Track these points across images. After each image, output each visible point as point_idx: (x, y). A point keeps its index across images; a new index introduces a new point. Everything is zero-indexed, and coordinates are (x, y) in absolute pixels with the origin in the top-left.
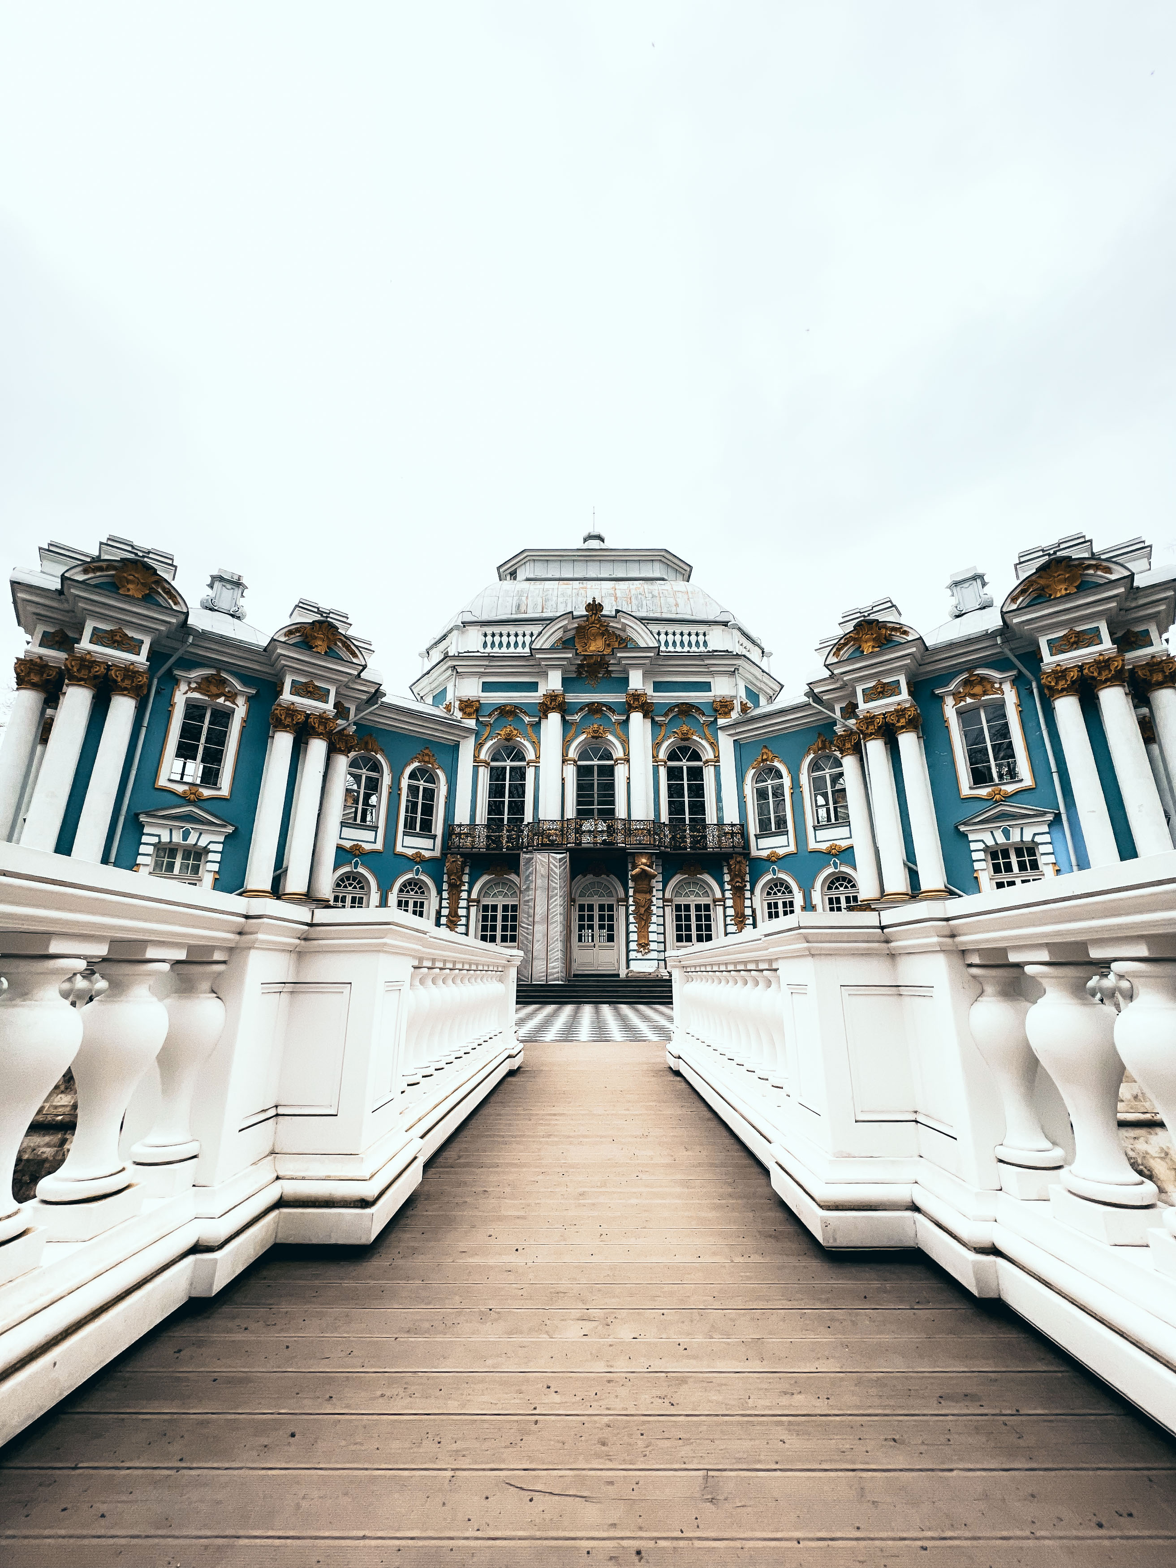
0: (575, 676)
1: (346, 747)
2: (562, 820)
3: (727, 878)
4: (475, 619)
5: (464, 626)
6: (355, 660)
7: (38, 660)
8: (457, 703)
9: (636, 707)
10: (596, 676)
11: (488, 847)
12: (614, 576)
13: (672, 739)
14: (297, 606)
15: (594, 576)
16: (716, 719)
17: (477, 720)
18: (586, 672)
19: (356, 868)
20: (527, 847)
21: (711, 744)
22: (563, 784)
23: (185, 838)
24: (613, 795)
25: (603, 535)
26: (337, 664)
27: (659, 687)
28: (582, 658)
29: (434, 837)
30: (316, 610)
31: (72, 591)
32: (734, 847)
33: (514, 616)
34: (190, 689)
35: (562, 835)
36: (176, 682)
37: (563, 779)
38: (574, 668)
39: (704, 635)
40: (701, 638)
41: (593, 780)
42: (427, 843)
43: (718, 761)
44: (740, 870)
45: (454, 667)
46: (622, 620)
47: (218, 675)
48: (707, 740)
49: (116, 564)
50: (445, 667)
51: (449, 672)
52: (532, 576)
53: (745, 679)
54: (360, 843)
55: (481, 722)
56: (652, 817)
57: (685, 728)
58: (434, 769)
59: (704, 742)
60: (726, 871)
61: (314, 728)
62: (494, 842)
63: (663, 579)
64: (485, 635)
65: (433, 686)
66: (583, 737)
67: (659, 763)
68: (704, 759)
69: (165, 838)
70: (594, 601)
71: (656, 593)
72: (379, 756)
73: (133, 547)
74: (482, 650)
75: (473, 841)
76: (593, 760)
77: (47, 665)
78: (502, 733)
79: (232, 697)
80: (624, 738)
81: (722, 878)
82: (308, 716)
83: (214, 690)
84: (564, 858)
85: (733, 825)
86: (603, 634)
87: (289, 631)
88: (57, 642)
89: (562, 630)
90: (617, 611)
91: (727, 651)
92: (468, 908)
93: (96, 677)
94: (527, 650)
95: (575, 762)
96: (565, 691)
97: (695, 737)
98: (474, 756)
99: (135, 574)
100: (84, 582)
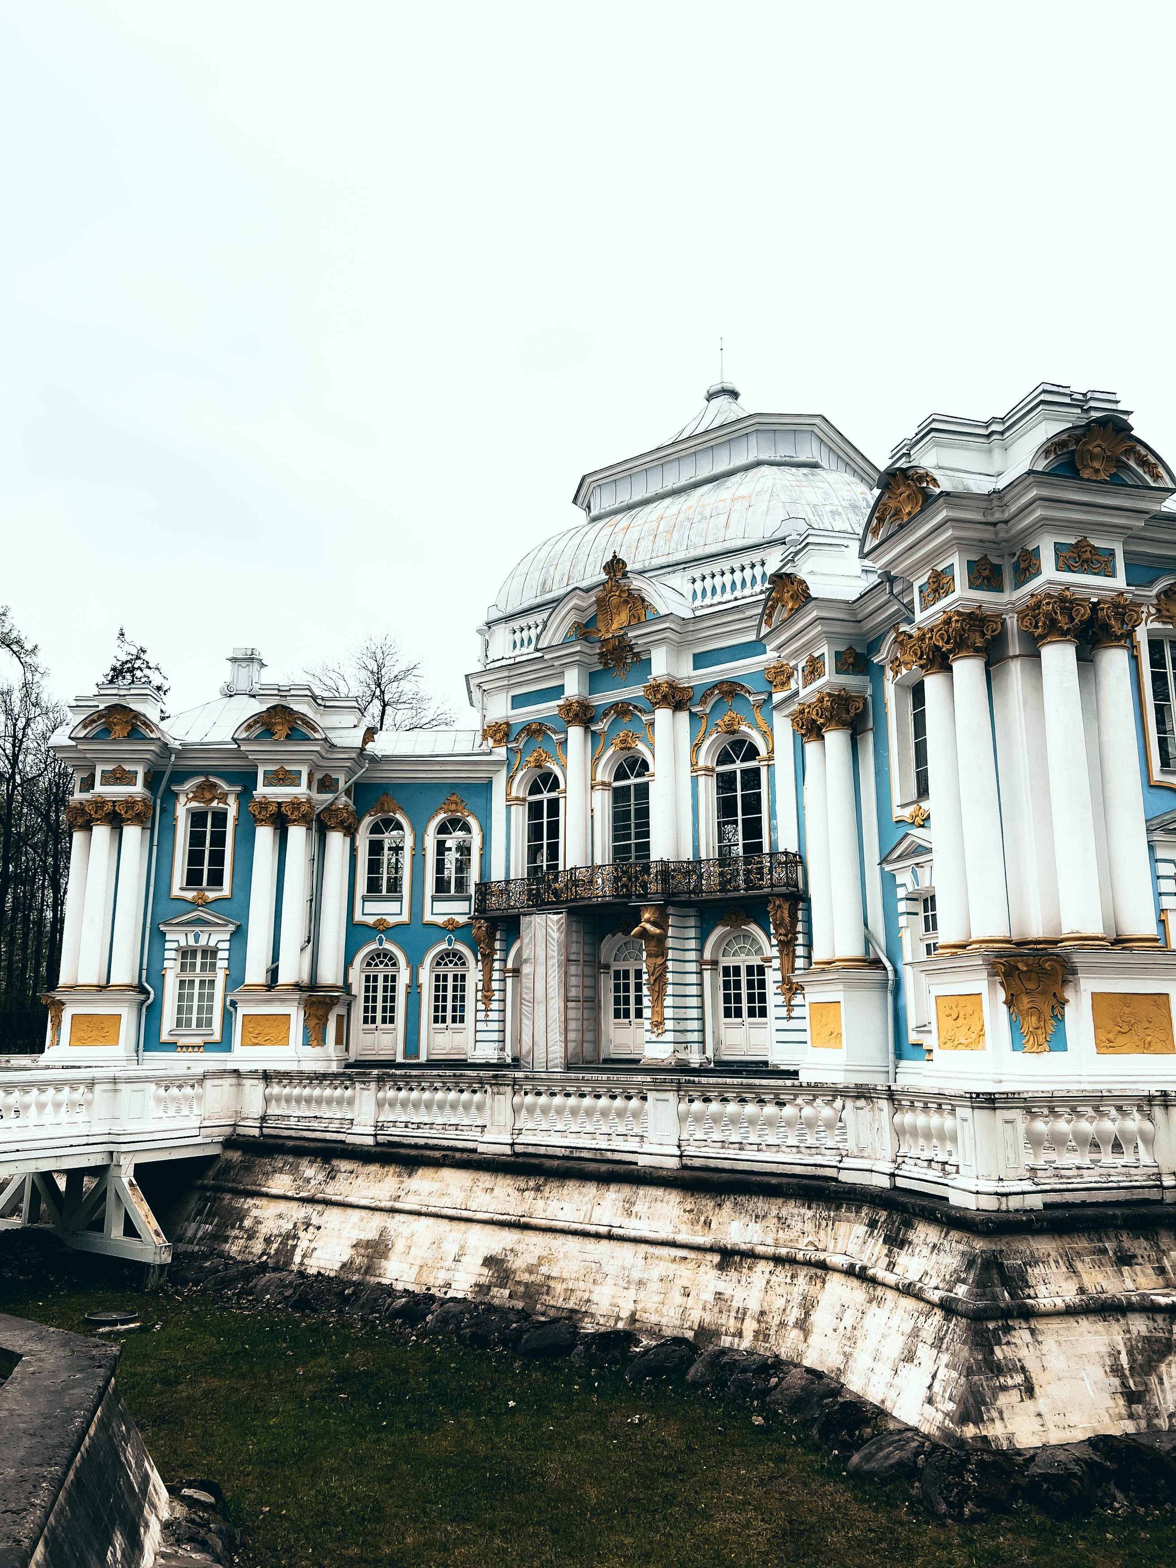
0: (601, 667)
1: (338, 822)
3: (772, 928)
4: (502, 614)
5: (489, 627)
6: (313, 735)
7: (79, 805)
9: (662, 703)
10: (625, 663)
13: (715, 736)
16: (770, 694)
17: (508, 747)
18: (612, 659)
19: (381, 945)
21: (764, 734)
22: (593, 817)
26: (302, 745)
27: (700, 661)
28: (599, 644)
29: (468, 899)
30: (274, 692)
31: (79, 747)
33: (539, 600)
34: (188, 799)
36: (176, 795)
37: (593, 811)
38: (594, 659)
39: (762, 563)
41: (630, 806)
42: (463, 906)
43: (772, 758)
44: (782, 918)
45: (479, 686)
47: (207, 780)
48: (758, 728)
49: (106, 712)
54: (384, 917)
55: (511, 749)
57: (729, 717)
58: (466, 816)
59: (755, 732)
61: (289, 816)
64: (514, 632)
66: (612, 751)
67: (699, 773)
68: (759, 757)
69: (183, 943)
70: (612, 557)
72: (397, 815)
74: (509, 654)
75: (507, 900)
76: (628, 778)
77: (85, 809)
78: (532, 759)
79: (223, 798)
80: (651, 739)
81: (768, 929)
82: (280, 804)
83: (208, 796)
84: (565, 918)
85: (787, 853)
86: (626, 602)
87: (249, 725)
88: (90, 785)
89: (573, 612)
92: (504, 980)
93: (112, 815)
95: (607, 784)
96: (588, 693)
97: (743, 728)
98: (507, 792)
99: (118, 717)
100: (85, 738)
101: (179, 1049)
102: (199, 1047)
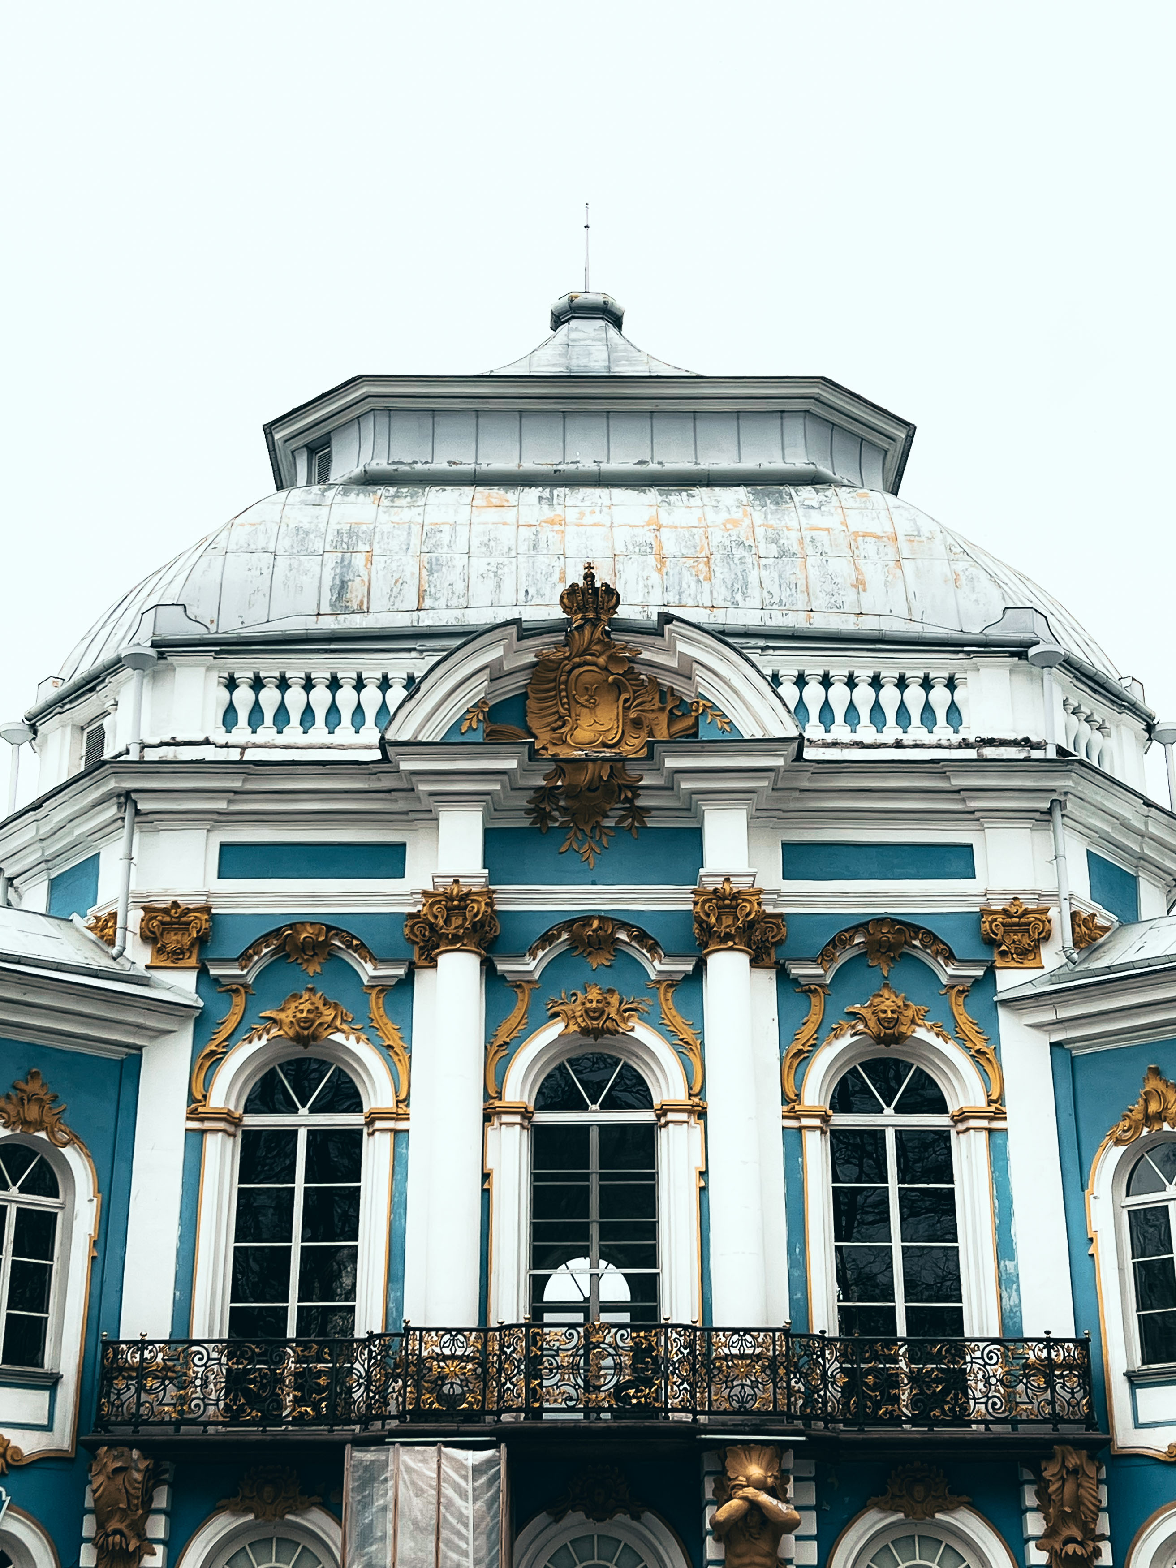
0: (526, 823)
2: (483, 1328)
3: (1035, 1524)
4: (196, 631)
5: (161, 656)
8: (136, 917)
9: (728, 937)
10: (597, 826)
11: (233, 1416)
12: (653, 467)
13: (847, 1040)
15: (587, 465)
16: (991, 972)
17: (203, 972)
18: (564, 810)
20: (365, 1420)
21: (978, 1057)
22: (486, 1193)
24: (651, 1231)
25: (619, 302)
27: (800, 860)
28: (552, 767)
29: (51, 1383)
32: (1055, 1419)
33: (328, 624)
35: (484, 1377)
37: (486, 1176)
38: (522, 801)
39: (951, 684)
40: (940, 696)
41: (586, 1177)
42: (26, 1405)
43: (1000, 1115)
44: (1078, 1501)
45: (126, 797)
46: (682, 647)
48: (962, 1041)
50: (95, 794)
51: (111, 811)
52: (381, 464)
53: (1087, 831)
55: (216, 980)
56: (781, 1317)
57: (888, 1002)
58: (55, 1145)
59: (951, 1050)
60: (1030, 1499)
62: (253, 1400)
63: (815, 480)
64: (231, 684)
65: (52, 848)
66: (553, 1031)
67: (805, 1122)
68: (953, 1107)
70: (589, 577)
71: (791, 540)
74: (220, 736)
75: (184, 1400)
76: (585, 1108)
78: (286, 1017)
80: (687, 1034)
81: (1021, 1525)
84: (491, 1463)
85: (1050, 1342)
86: (618, 687)
89: (485, 675)
90: (666, 619)
91: (1026, 742)
94: (371, 734)
95: (526, 1115)
96: (492, 879)
97: (921, 1033)
98: (191, 1099)
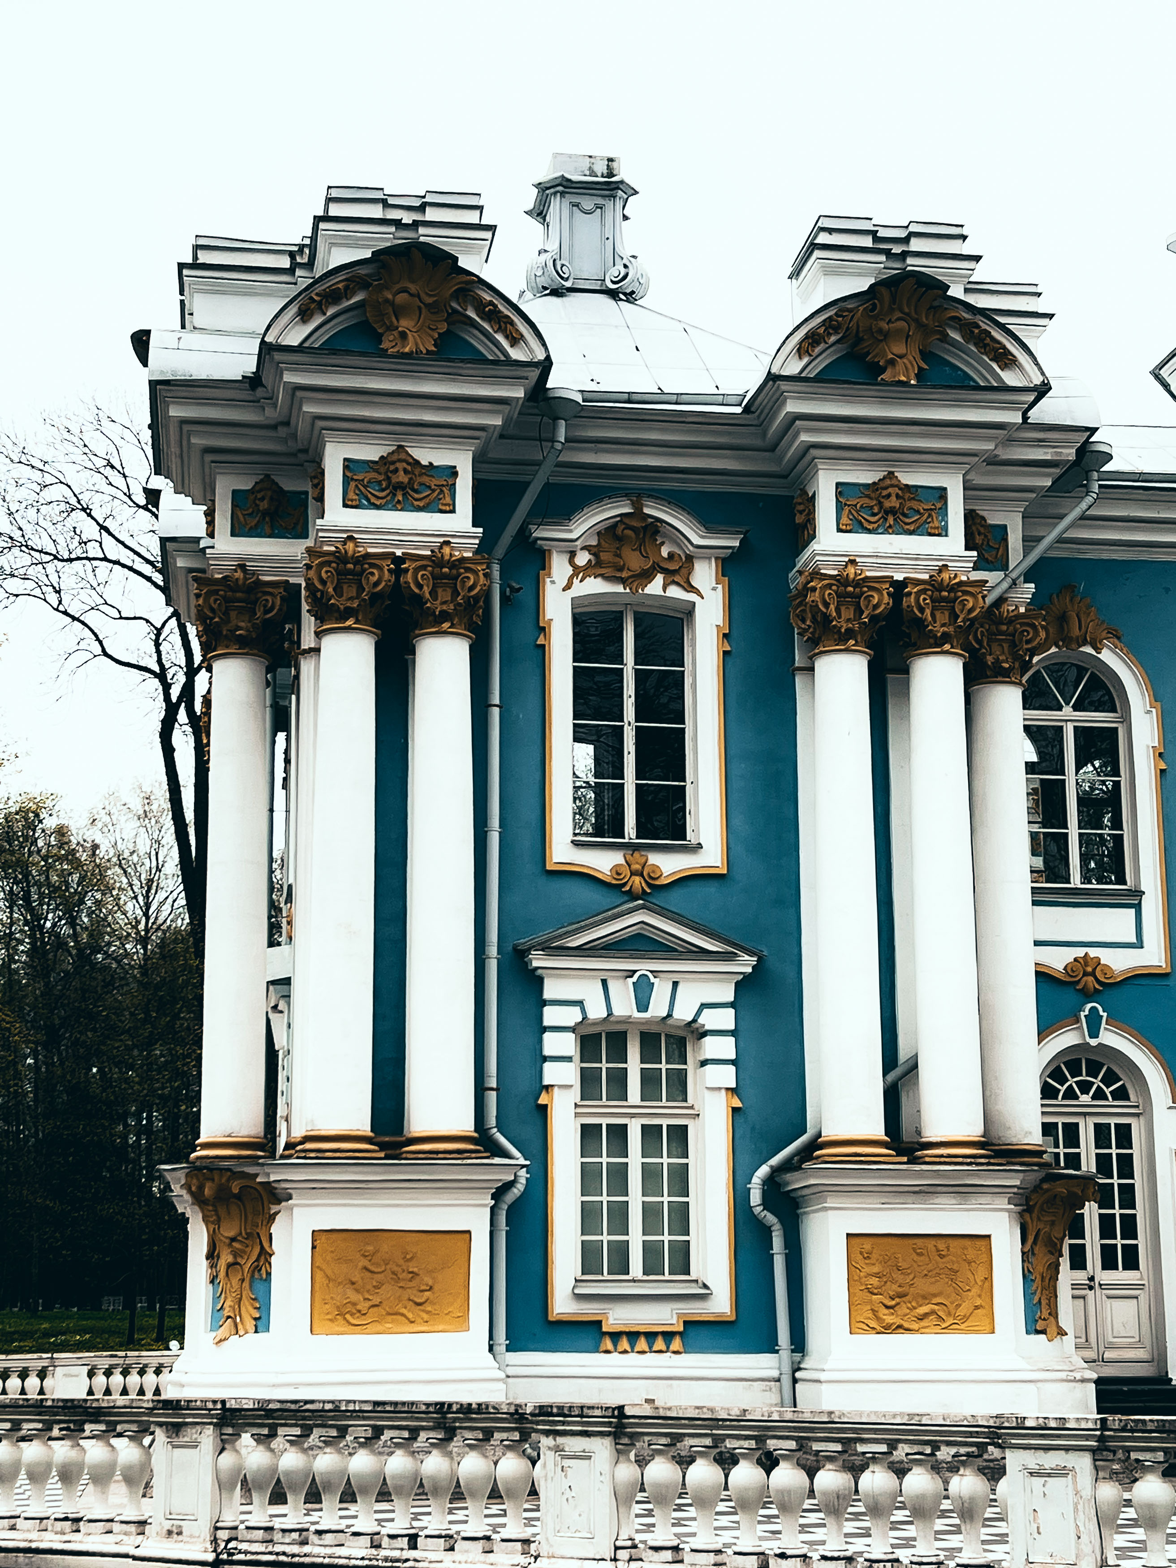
1: (1016, 657)
6: (1010, 378)
7: (239, 575)
14: (812, 247)
19: (1094, 1034)
23: (643, 1005)
26: (959, 403)
30: (867, 242)
31: (288, 377)
34: (577, 570)
36: (541, 557)
47: (638, 513)
49: (363, 271)
54: (1093, 952)
61: (920, 623)
69: (596, 1011)
72: (1107, 656)
73: (385, 203)
77: (259, 583)
79: (681, 569)
82: (899, 587)
83: (635, 561)
87: (807, 337)
88: (265, 513)
93: (375, 597)
99: (413, 288)
100: (299, 349)
101: (608, 1344)
102: (668, 1336)
